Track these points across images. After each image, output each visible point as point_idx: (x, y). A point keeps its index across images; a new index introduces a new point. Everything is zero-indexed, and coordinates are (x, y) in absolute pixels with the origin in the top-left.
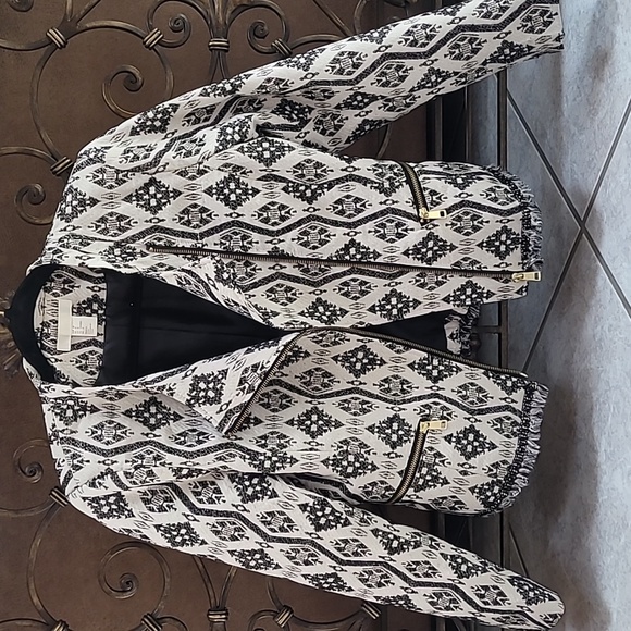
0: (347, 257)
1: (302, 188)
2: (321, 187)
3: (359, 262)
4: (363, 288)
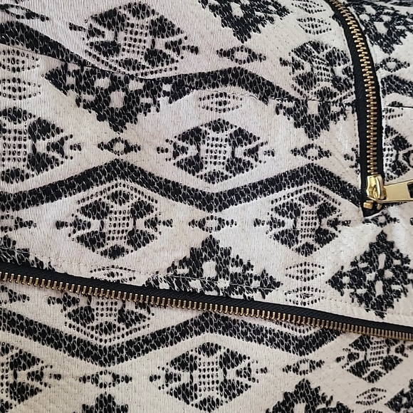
0: (195, 284)
1: (102, 83)
2: (152, 88)
3: (225, 300)
4: (231, 374)
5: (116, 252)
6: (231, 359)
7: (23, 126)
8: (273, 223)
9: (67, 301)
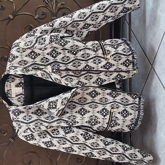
5: (77, 67)
6: (90, 76)
7: (66, 57)
8: (93, 62)
9: (73, 72)
